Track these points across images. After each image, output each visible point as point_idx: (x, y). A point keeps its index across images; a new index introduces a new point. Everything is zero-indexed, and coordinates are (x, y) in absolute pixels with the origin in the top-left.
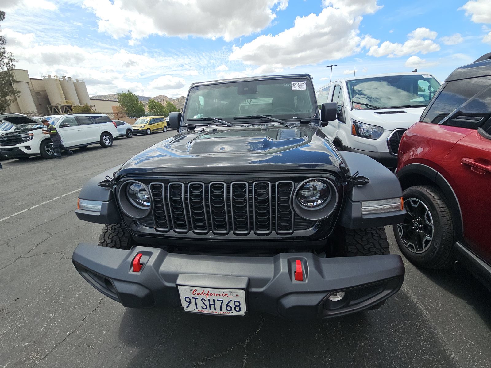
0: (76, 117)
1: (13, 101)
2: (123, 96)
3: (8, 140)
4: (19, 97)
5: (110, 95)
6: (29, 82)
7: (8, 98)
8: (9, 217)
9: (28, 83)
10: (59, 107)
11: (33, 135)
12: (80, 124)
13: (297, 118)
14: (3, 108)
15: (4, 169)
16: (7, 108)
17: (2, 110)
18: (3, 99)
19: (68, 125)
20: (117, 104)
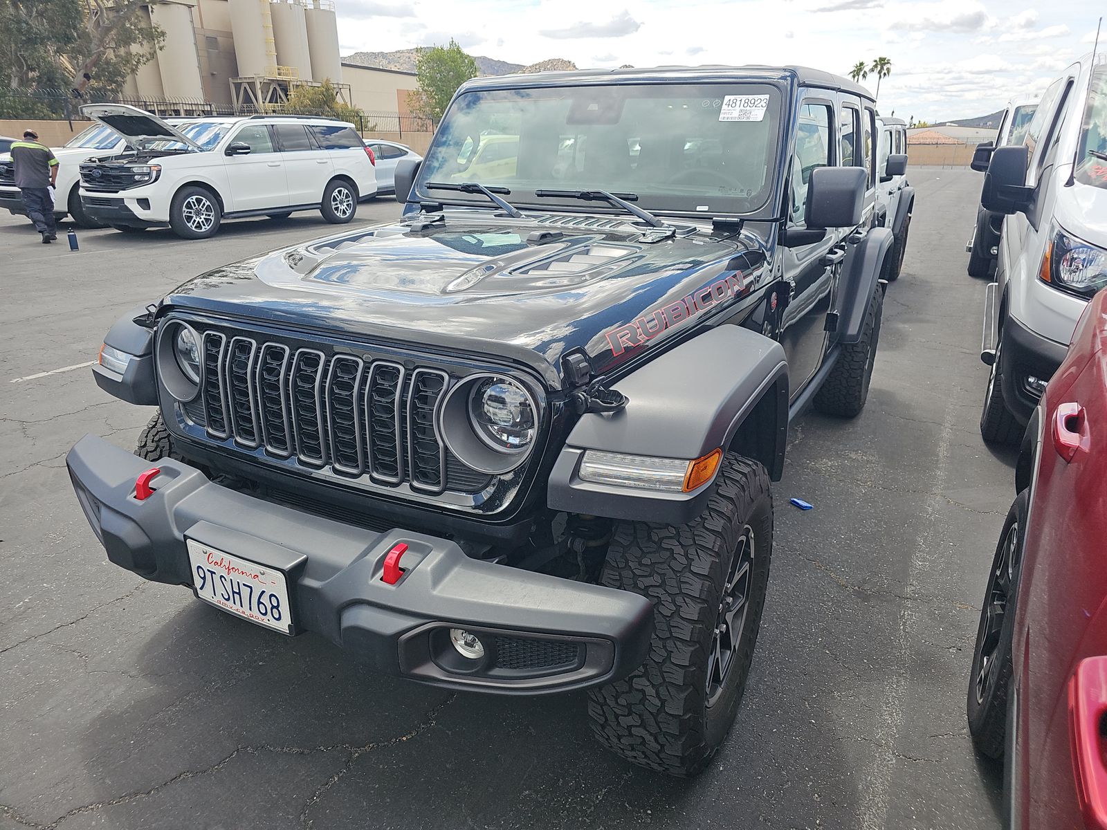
0: (272, 126)
1: (145, 59)
2: (433, 60)
3: (102, 176)
4: (161, 49)
5: (403, 52)
6: (193, 6)
7: (135, 48)
8: (50, 373)
9: (190, 7)
10: (258, 86)
11: (160, 170)
12: (278, 149)
13: (706, 208)
14: (119, 79)
15: (81, 252)
16: (129, 78)
17: (116, 82)
18: (122, 51)
19: (246, 150)
20: (413, 84)
